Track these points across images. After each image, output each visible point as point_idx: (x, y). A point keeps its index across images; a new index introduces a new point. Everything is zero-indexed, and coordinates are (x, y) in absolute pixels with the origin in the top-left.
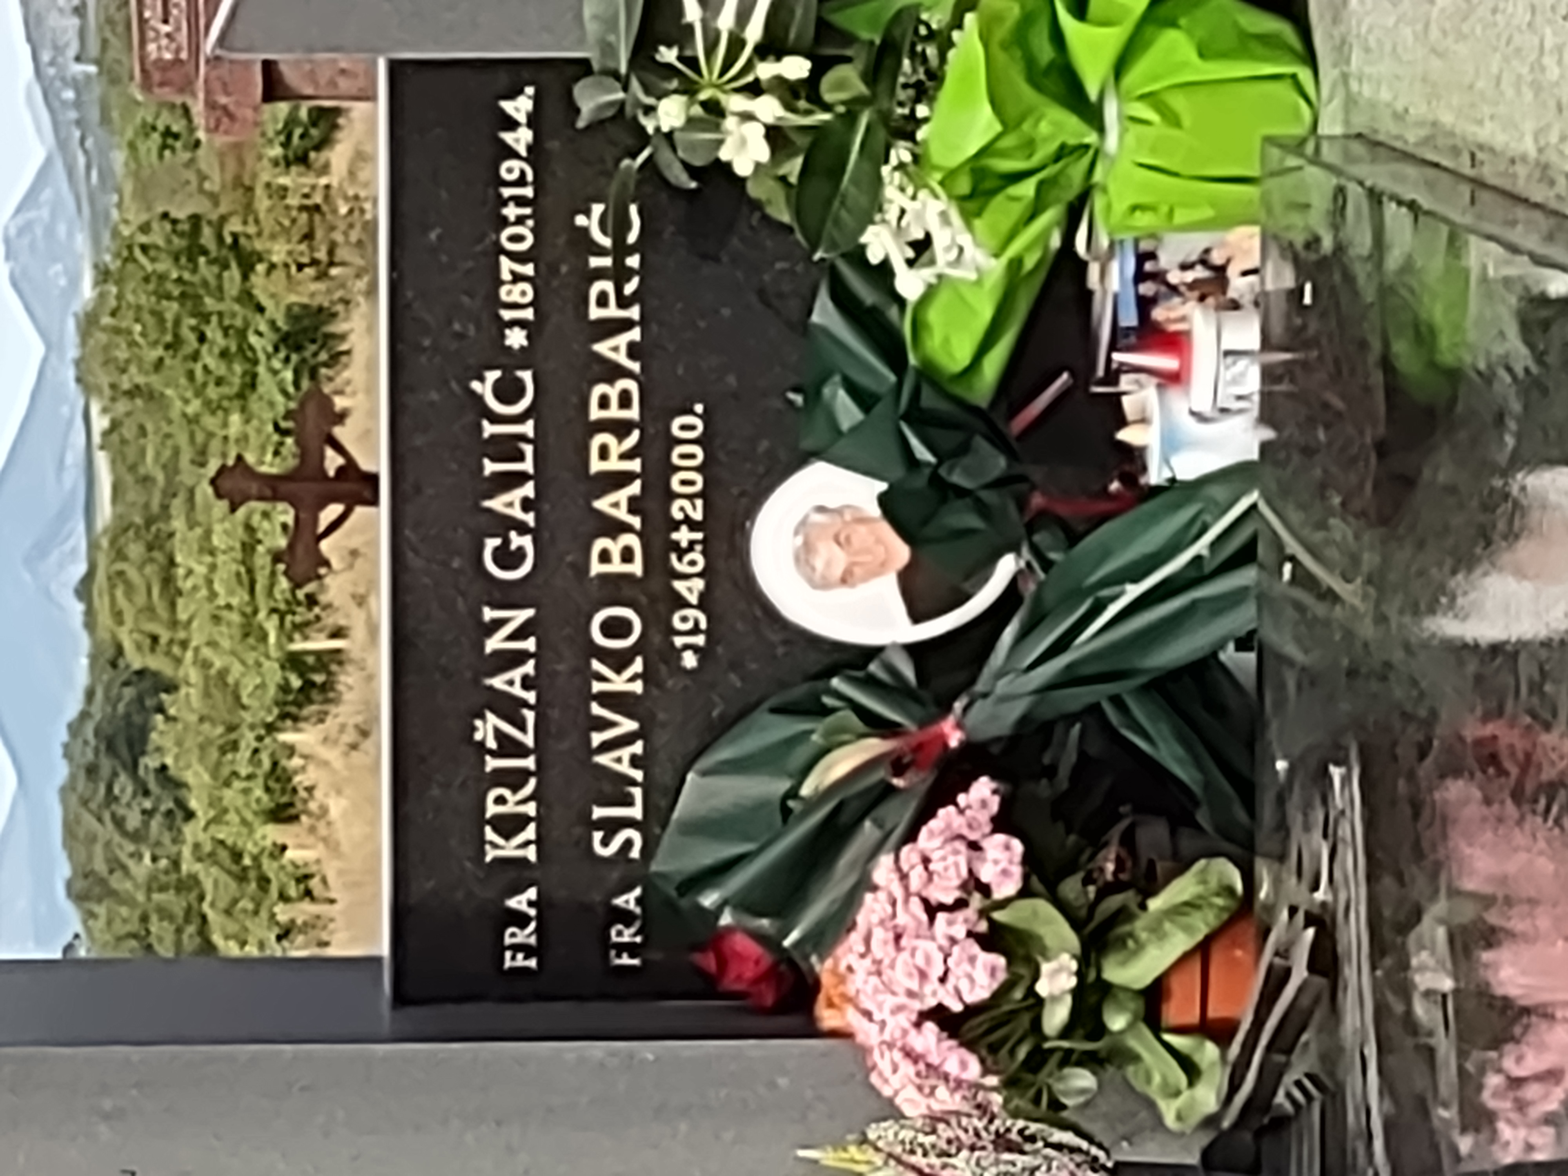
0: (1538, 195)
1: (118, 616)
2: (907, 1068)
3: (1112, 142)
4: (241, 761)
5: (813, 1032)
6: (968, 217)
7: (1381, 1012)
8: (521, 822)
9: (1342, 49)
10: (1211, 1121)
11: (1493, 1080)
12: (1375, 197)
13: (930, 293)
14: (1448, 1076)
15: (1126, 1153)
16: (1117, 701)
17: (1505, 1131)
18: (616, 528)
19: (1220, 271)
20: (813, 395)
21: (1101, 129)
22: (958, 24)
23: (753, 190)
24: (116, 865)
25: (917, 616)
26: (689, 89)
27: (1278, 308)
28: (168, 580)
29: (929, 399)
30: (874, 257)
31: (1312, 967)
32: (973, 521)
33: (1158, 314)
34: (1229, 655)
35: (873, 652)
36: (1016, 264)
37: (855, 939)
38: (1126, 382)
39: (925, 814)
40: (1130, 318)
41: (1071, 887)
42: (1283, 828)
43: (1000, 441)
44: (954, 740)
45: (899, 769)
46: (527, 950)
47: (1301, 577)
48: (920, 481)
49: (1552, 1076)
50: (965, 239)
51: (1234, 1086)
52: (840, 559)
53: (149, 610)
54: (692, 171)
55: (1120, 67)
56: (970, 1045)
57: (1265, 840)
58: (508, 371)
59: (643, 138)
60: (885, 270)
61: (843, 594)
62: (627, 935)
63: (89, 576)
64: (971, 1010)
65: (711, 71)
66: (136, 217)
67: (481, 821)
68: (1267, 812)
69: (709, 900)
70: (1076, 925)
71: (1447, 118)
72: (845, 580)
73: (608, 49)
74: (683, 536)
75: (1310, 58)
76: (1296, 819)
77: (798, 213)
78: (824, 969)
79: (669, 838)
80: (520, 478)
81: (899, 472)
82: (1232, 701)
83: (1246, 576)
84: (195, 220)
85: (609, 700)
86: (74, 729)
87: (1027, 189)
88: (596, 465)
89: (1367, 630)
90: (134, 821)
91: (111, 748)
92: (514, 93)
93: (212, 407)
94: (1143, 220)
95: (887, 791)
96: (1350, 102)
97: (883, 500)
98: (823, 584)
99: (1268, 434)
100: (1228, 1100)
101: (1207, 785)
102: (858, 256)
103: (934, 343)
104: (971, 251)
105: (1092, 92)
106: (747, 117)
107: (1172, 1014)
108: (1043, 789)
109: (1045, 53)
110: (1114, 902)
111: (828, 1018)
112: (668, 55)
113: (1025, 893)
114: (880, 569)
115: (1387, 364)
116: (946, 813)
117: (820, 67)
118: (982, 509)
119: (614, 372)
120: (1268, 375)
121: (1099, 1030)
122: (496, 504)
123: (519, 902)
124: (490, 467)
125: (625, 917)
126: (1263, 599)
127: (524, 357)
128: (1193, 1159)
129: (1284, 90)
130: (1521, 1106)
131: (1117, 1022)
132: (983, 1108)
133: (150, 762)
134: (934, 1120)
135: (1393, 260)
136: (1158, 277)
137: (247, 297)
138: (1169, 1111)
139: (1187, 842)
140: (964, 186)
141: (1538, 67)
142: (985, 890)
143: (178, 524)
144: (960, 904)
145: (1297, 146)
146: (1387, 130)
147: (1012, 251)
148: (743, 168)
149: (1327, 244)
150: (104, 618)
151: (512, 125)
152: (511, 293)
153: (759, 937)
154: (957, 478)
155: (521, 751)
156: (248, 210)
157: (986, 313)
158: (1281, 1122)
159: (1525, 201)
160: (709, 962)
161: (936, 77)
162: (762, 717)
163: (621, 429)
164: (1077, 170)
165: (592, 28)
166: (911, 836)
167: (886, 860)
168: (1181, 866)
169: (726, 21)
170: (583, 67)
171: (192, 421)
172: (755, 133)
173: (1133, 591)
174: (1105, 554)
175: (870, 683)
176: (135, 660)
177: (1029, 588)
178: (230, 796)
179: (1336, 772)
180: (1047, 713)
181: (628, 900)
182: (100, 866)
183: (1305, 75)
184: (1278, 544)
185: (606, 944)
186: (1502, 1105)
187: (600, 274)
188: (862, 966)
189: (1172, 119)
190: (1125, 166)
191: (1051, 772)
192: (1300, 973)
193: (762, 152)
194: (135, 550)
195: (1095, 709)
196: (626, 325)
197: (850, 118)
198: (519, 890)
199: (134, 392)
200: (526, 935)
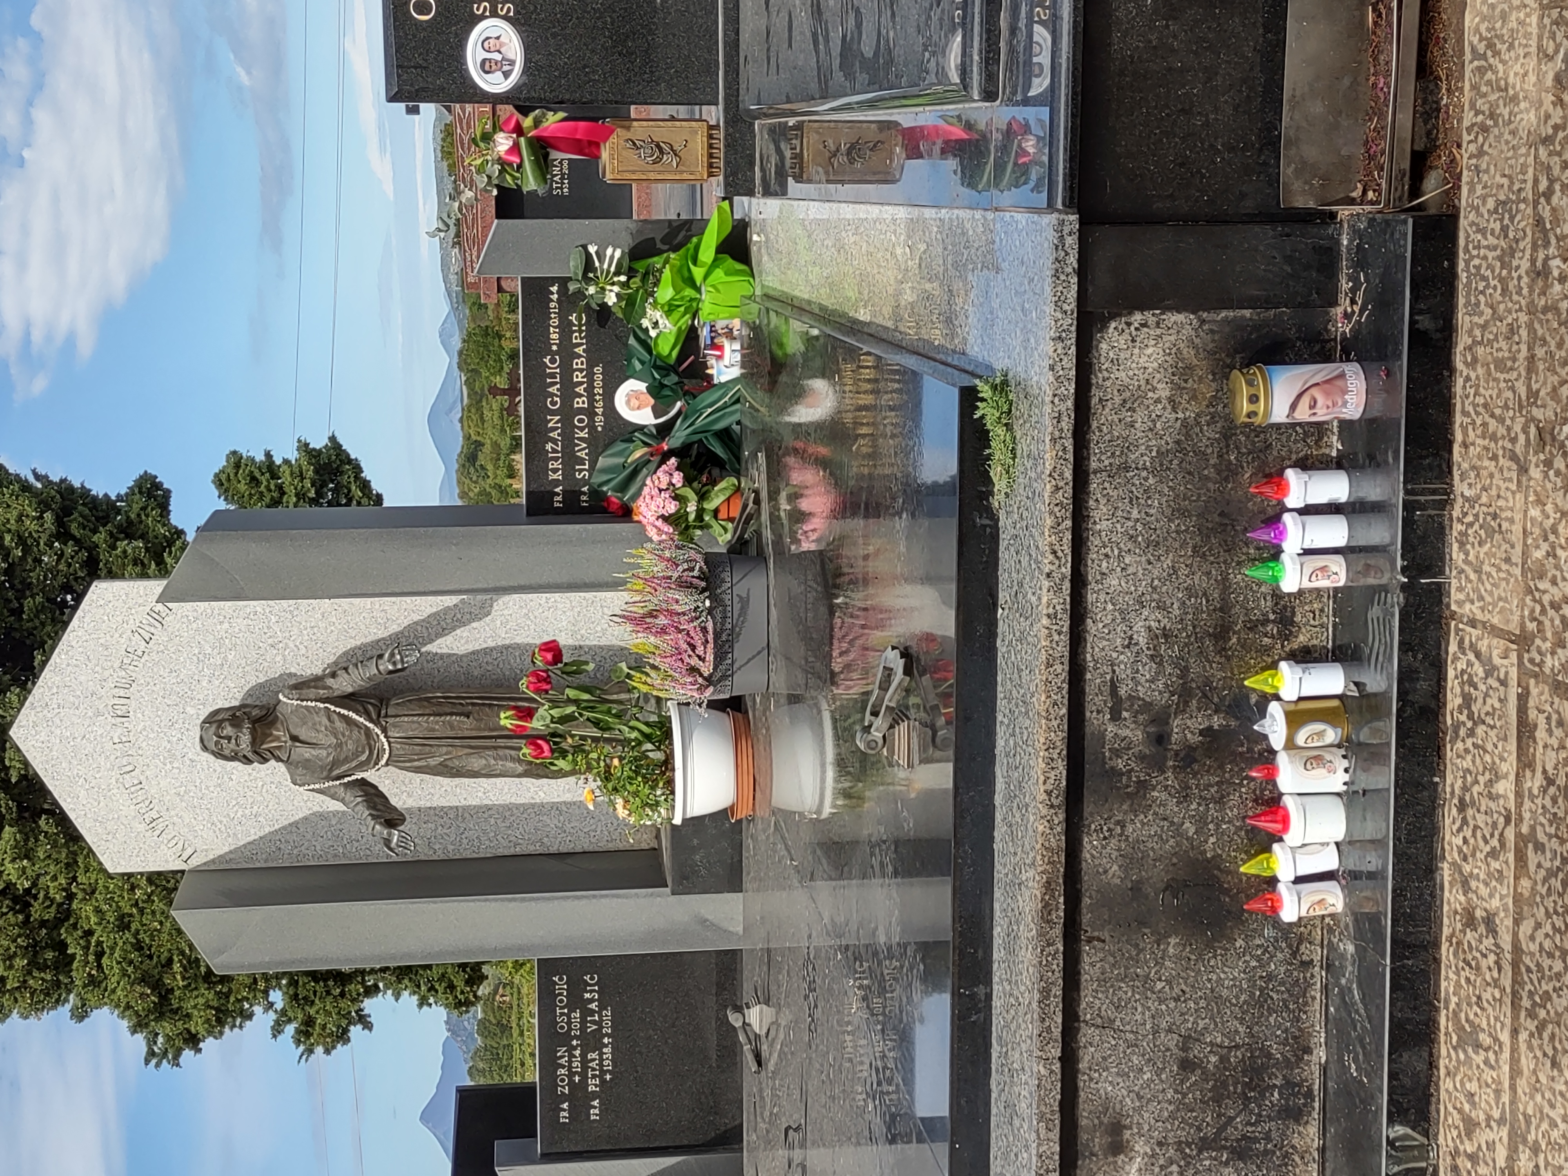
0: (808, 308)
1: (469, 427)
2: (655, 530)
3: (703, 297)
4: (501, 463)
5: (632, 521)
6: (667, 317)
7: (771, 514)
8: (558, 469)
9: (761, 273)
10: (729, 542)
11: (800, 531)
12: (768, 310)
13: (658, 335)
14: (786, 529)
15: (709, 550)
16: (706, 438)
17: (803, 544)
18: (581, 396)
19: (731, 330)
20: (629, 361)
21: (701, 294)
22: (664, 267)
23: (613, 310)
24: (470, 490)
25: (656, 417)
26: (597, 284)
27: (746, 339)
28: (482, 418)
29: (659, 363)
30: (644, 326)
31: (754, 503)
32: (670, 393)
33: (716, 341)
34: (734, 427)
35: (645, 426)
36: (680, 328)
37: (641, 498)
38: (708, 358)
39: (659, 466)
40: (708, 342)
41: (695, 484)
42: (747, 469)
43: (677, 373)
44: (666, 448)
45: (652, 455)
46: (560, 502)
47: (751, 406)
48: (657, 384)
49: (814, 530)
50: (667, 322)
51: (735, 533)
52: (637, 403)
53: (477, 425)
54: (599, 305)
55: (706, 277)
56: (670, 524)
57: (742, 472)
58: (553, 356)
59: (585, 297)
60: (647, 329)
61: (638, 412)
62: (585, 498)
63: (462, 418)
64: (671, 515)
65: (602, 279)
66: (472, 326)
67: (548, 469)
68: (743, 464)
69: (605, 489)
70: (697, 494)
71: (786, 290)
72: (638, 408)
73: (576, 274)
74: (598, 397)
75: (753, 276)
76: (750, 466)
77: (624, 315)
78: (634, 506)
79: (595, 473)
80: (556, 383)
81: (651, 381)
82: (734, 436)
83: (738, 406)
84: (487, 327)
85: (579, 439)
86: (459, 455)
87: (682, 309)
88: (575, 380)
89: (768, 419)
90: (474, 478)
91: (469, 461)
92: (553, 285)
93: (492, 374)
94: (712, 317)
95: (649, 461)
96: (763, 286)
97: (647, 388)
98: (633, 409)
99: (743, 371)
100: (733, 537)
101: (729, 459)
102: (640, 326)
103: (660, 348)
104: (668, 325)
105: (698, 284)
106: (611, 291)
107: (720, 516)
108: (688, 460)
109: (686, 274)
110: (706, 488)
111: (636, 518)
112: (591, 275)
113: (684, 486)
114: (646, 406)
115: (771, 352)
116: (664, 466)
117: (629, 279)
118: (672, 390)
119: (580, 356)
120: (743, 356)
121: (702, 520)
122: (550, 390)
123: (558, 490)
124: (549, 380)
125: (584, 493)
126: (742, 412)
127: (556, 353)
128: (725, 551)
129: (746, 284)
130: (807, 537)
131: (707, 518)
132: (672, 539)
133: (478, 463)
134: (660, 542)
135: (772, 326)
136: (716, 331)
137: (500, 346)
138: (720, 540)
139: (724, 473)
140: (666, 308)
141: (807, 276)
142: (674, 485)
143: (484, 404)
144: (667, 489)
145: (750, 298)
146: (771, 293)
147: (679, 324)
148: (610, 304)
149: (758, 322)
150: (466, 427)
151: (553, 293)
152: (553, 336)
153: (618, 498)
154: (666, 382)
155: (557, 452)
156: (500, 324)
157: (672, 340)
158: (747, 542)
159: (804, 310)
160: (605, 504)
161: (659, 281)
162: (619, 443)
163: (581, 371)
164: (694, 304)
165: (572, 269)
166: (655, 472)
167: (649, 478)
168: (722, 479)
169: (605, 266)
170: (570, 279)
171: (487, 378)
172: (613, 295)
173: (710, 410)
174: (703, 401)
175: (645, 434)
176: (474, 438)
177: (684, 410)
178: (499, 472)
179: (759, 454)
180: (689, 441)
181: (585, 489)
182: (466, 490)
183: (751, 280)
184: (745, 398)
185: (579, 500)
186: (802, 538)
187: (575, 331)
188: (643, 505)
189: (718, 291)
190: (706, 303)
191: (690, 456)
192: (751, 505)
193: (615, 300)
194: (473, 410)
195: (701, 440)
196: (582, 344)
197: (637, 290)
198: (557, 486)
199: (473, 370)
200: (559, 498)
